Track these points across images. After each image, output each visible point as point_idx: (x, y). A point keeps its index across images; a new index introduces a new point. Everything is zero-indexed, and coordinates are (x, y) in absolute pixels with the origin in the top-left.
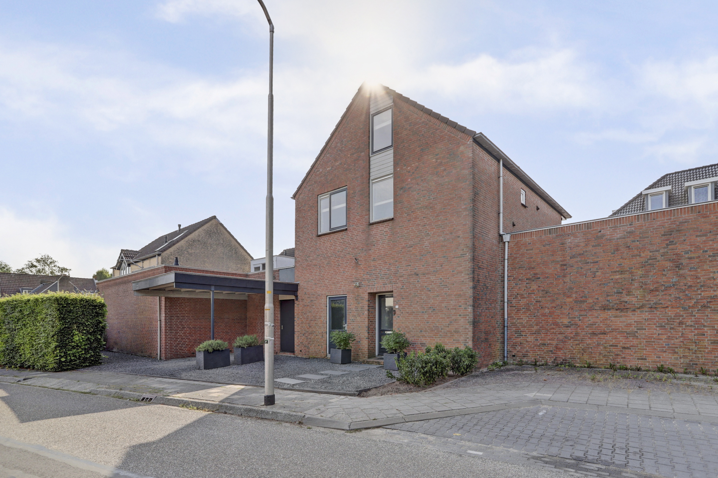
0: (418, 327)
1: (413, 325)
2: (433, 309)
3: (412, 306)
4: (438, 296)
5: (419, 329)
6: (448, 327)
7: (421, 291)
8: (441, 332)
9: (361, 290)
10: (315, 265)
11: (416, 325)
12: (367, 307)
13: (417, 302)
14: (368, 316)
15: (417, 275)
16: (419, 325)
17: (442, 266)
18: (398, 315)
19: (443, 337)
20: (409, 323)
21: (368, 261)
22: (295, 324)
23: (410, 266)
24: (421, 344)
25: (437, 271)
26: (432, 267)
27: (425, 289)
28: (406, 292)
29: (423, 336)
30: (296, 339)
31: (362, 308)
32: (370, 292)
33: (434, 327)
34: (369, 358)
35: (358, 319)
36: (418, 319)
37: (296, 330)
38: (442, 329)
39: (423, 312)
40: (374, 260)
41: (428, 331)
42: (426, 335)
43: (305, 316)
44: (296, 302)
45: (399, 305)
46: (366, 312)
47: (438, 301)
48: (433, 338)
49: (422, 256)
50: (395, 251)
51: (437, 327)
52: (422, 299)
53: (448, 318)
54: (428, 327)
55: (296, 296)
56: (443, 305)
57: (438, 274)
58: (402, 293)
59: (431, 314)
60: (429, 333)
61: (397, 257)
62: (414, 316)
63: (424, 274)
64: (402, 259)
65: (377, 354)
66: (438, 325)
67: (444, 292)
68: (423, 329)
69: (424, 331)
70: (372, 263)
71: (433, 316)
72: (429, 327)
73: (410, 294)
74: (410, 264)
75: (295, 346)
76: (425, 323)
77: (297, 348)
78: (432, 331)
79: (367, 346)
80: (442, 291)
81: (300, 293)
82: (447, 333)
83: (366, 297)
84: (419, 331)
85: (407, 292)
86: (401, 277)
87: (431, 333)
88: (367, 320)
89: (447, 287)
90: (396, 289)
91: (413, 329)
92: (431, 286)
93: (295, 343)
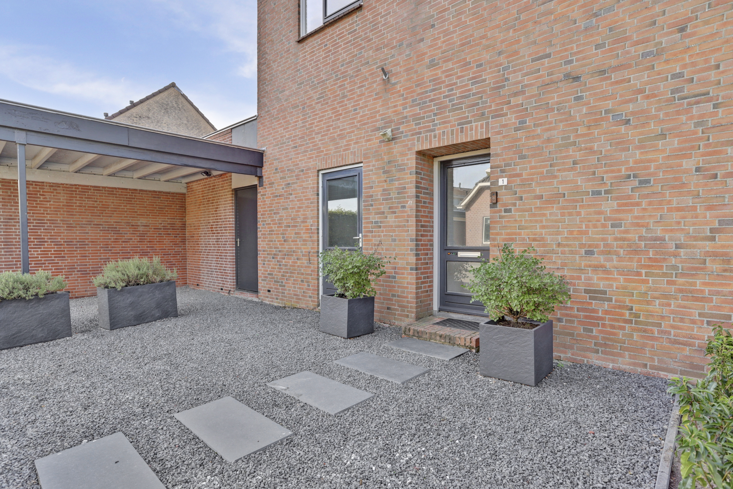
0: (575, 239)
1: (558, 233)
2: (641, 182)
3: (555, 177)
4: (663, 136)
5: (582, 246)
6: (713, 239)
7: (589, 127)
8: (675, 255)
9: (396, 148)
10: (295, 106)
11: (571, 232)
12: (414, 190)
13: (575, 163)
14: (417, 211)
15: (577, 79)
16: (581, 233)
17: (682, 30)
18: (504, 205)
19: (683, 275)
20: (543, 227)
21: (416, 72)
22: (259, 234)
23: (548, 56)
24: (586, 291)
25: (663, 49)
26: (637, 43)
27: (602, 119)
28: (533, 138)
29: (596, 268)
30: (260, 267)
31: (402, 191)
32: (420, 149)
33: (641, 238)
34: (419, 318)
35: (391, 219)
36: (579, 214)
37: (260, 248)
38: (678, 246)
39: (599, 193)
40: (432, 65)
41: (617, 254)
42: (608, 264)
43: (277, 217)
44: (259, 189)
45: (509, 177)
46: (411, 203)
47: (663, 151)
48: (639, 274)
49: (596, 15)
50: (498, 26)
51: (656, 239)
52: (594, 153)
53: (710, 208)
54: (616, 239)
55: (260, 178)
56: (688, 164)
57: (667, 62)
58: (520, 140)
59: (629, 197)
60: (620, 259)
61: (502, 42)
62: (563, 208)
63: (603, 72)
64: (518, 41)
65: (436, 306)
66: (659, 234)
67: (691, 118)
68: (597, 246)
69: (603, 253)
70: (428, 73)
71: (638, 204)
72: (624, 239)
73: (549, 140)
74: (548, 51)
75: (260, 280)
76: (604, 226)
77: (262, 285)
78: (636, 252)
79: (412, 288)
80: (684, 118)
81: (267, 171)
82: (704, 262)
83: (411, 161)
84: (583, 251)
85: (539, 136)
86: (516, 94)
87: (631, 260)
88: (413, 221)
89: (709, 100)
90: (498, 133)
91: (559, 245)
92: (631, 107)
93: (260, 273)
